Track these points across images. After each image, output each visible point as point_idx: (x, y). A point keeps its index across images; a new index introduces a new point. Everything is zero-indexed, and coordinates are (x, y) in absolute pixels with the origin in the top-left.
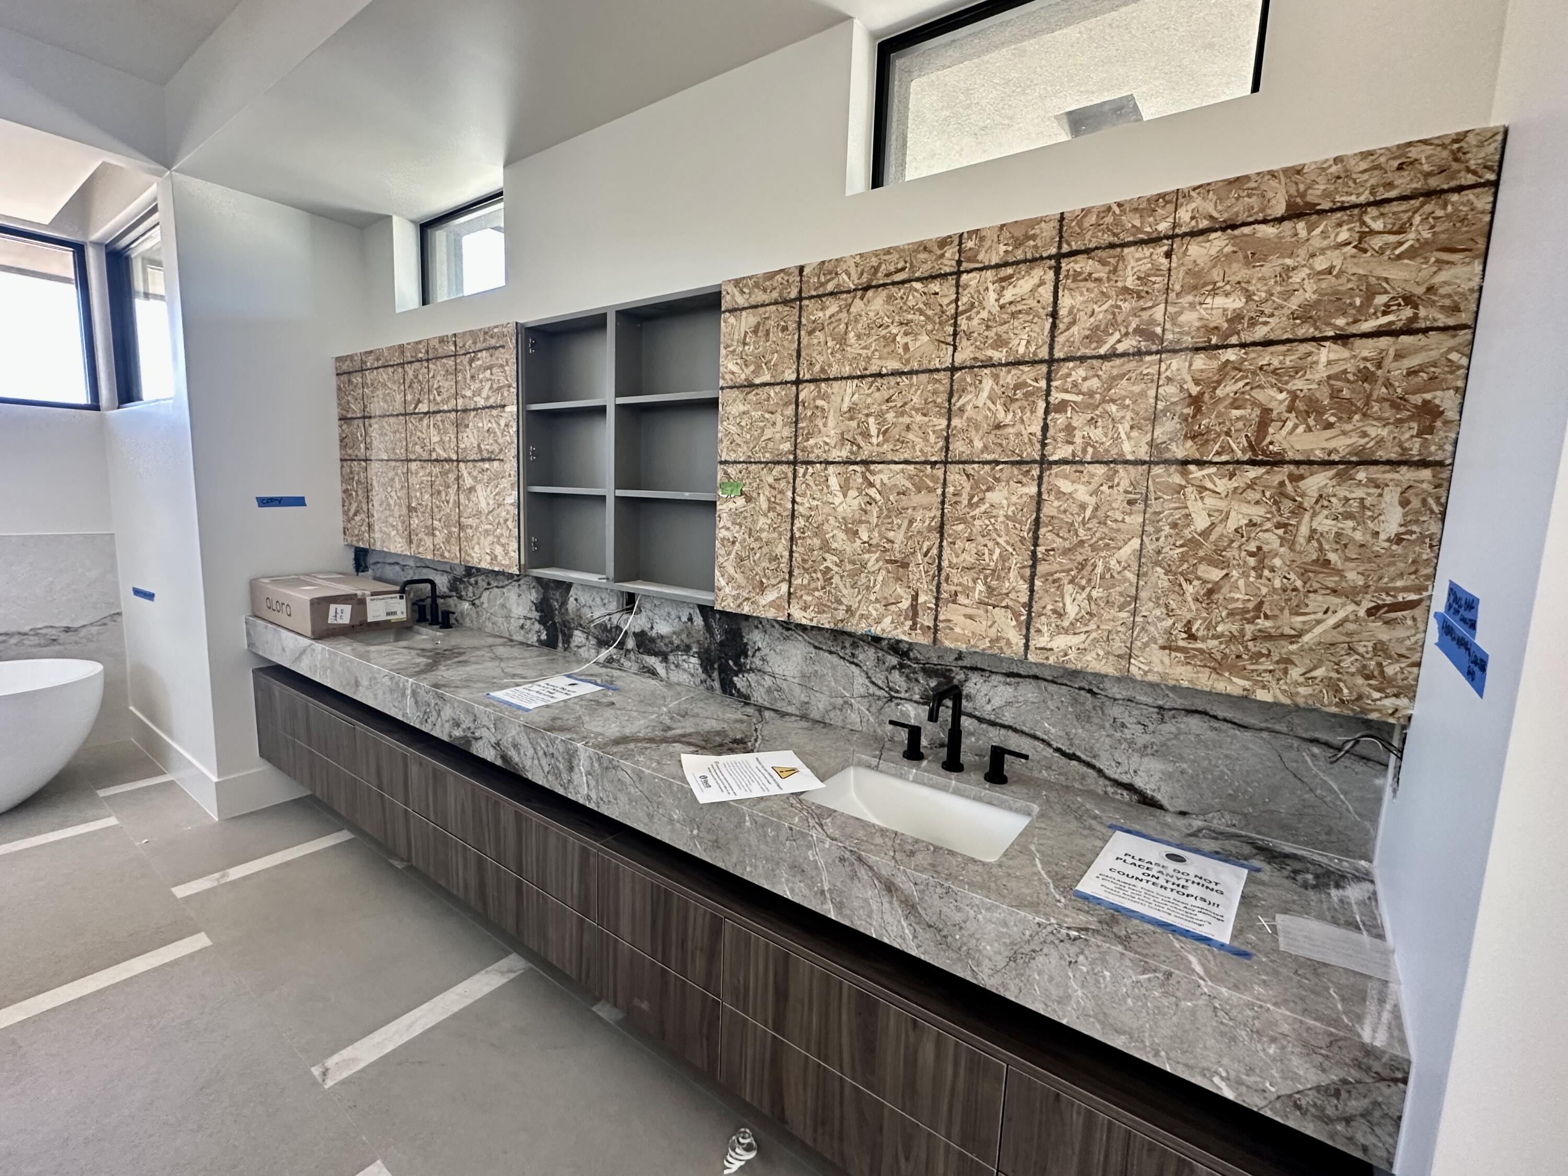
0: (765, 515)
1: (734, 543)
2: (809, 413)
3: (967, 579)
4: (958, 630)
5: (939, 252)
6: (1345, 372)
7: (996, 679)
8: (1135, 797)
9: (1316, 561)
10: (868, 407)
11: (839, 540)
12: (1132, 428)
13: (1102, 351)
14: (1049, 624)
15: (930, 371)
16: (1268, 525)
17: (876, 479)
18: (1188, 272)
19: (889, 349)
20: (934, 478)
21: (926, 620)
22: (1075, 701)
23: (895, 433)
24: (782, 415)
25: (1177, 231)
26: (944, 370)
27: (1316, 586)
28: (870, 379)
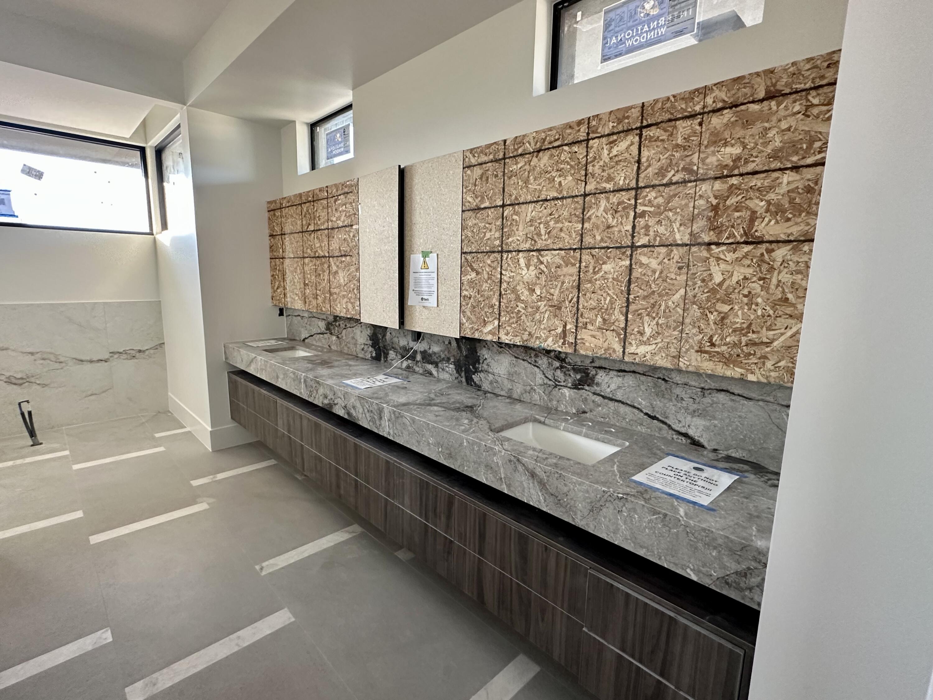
0: (487, 282)
1: (470, 298)
2: (509, 224)
3: (592, 315)
4: (587, 344)
5: (578, 129)
6: (797, 188)
7: (612, 373)
8: (689, 441)
9: (780, 300)
10: (540, 218)
11: (525, 294)
12: (681, 225)
13: (664, 182)
14: (636, 339)
15: (573, 197)
16: (755, 279)
17: (544, 260)
18: (712, 134)
19: (551, 185)
20: (573, 257)
21: (571, 339)
22: (656, 386)
23: (554, 232)
24: (495, 225)
25: (706, 110)
26: (581, 196)
27: (781, 313)
28: (541, 203)
